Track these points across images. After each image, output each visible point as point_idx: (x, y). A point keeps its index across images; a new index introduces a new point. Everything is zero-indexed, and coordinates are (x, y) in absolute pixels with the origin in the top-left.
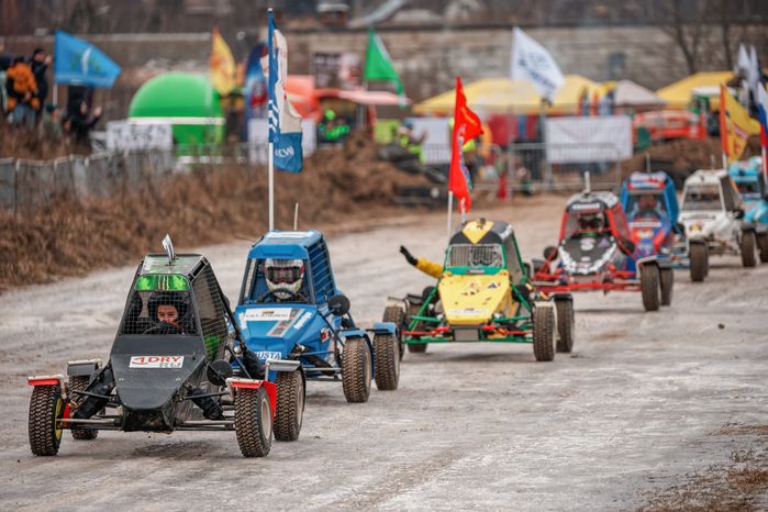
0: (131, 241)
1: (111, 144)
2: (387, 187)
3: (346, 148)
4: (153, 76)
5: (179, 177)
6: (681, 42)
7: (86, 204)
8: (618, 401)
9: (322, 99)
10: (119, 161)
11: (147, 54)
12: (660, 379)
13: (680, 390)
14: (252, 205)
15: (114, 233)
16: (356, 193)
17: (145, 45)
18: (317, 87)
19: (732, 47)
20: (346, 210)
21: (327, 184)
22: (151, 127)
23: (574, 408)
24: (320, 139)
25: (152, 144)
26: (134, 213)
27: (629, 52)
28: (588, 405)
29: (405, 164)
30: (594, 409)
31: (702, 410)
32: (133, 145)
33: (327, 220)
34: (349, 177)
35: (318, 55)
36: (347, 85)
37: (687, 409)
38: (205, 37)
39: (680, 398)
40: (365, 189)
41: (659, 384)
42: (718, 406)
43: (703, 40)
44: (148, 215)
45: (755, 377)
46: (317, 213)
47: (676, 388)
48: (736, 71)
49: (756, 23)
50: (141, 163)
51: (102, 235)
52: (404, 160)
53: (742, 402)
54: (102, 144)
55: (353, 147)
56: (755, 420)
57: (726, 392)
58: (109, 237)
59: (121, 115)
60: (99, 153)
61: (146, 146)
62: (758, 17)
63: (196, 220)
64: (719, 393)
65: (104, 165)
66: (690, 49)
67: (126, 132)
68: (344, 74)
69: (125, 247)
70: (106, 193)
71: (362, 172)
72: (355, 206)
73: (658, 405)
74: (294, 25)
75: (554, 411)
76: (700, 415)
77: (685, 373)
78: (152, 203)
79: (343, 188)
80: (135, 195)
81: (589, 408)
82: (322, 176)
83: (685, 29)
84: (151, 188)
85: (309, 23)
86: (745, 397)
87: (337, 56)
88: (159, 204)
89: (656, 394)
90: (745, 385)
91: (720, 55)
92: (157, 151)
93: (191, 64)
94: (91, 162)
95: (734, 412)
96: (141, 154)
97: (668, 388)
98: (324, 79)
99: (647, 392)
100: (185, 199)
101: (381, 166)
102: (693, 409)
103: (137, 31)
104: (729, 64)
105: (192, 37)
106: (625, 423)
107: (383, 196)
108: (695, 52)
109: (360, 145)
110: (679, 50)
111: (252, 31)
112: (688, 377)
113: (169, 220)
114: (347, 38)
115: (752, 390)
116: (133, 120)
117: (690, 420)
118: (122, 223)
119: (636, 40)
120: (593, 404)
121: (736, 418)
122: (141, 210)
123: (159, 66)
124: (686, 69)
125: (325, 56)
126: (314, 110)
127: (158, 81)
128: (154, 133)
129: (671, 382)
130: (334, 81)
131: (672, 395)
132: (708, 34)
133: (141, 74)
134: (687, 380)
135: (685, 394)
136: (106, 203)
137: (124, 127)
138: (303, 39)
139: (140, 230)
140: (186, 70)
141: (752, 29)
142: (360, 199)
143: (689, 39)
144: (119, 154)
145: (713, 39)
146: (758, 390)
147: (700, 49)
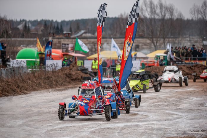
0: (16, 89)
1: (11, 66)
2: (80, 77)
3: (70, 68)
4: (22, 49)
5: (28, 74)
6: (153, 42)
7: (5, 80)
8: (136, 131)
9: (64, 55)
10: (13, 69)
11: (21, 43)
12: (146, 125)
13: (151, 128)
14: (46, 81)
15: (11, 87)
16: (72, 79)
17: (20, 41)
18: (63, 52)
19: (166, 44)
20: (70, 83)
21: (65, 76)
22: (21, 61)
23: (125, 132)
24: (63, 65)
25: (21, 65)
26: (17, 82)
27: (140, 45)
28: (128, 131)
29: (84, 71)
30: (130, 133)
31: (156, 133)
32: (17, 66)
33: (65, 85)
34: (70, 74)
35: (63, 44)
36: (70, 52)
37: (153, 133)
38: (35, 39)
39: (151, 130)
40: (74, 78)
41: (146, 127)
42: (160, 132)
43: (158, 42)
44: (20, 83)
45: (170, 125)
46: (62, 83)
47: (150, 128)
48: (166, 50)
49: (172, 38)
50: (19, 70)
51: (9, 88)
52: (84, 70)
53: (166, 131)
54: (9, 65)
55: (71, 67)
56: (169, 136)
57: (163, 129)
58: (10, 88)
59: (14, 58)
60: (8, 67)
61: (20, 66)
62: (172, 37)
63: (32, 85)
64: (161, 129)
65: (10, 70)
66: (155, 44)
67: (15, 63)
68: (70, 49)
69: (14, 91)
70: (10, 77)
71: (74, 73)
72: (72, 82)
73: (146, 132)
74: (57, 37)
75: (120, 133)
76: (156, 134)
77: (153, 124)
78: (21, 80)
79: (69, 77)
80: (17, 78)
81: (129, 132)
82: (63, 74)
83: (154, 39)
84: (21, 77)
85: (61, 36)
86: (167, 130)
87: (68, 44)
88: (23, 80)
89: (145, 129)
90: (167, 127)
91: (163, 46)
92: (22, 67)
93: (32, 46)
94: (6, 69)
95: (164, 134)
96: (19, 68)
97: (148, 128)
98: (64, 50)
99: (143, 129)
100: (29, 79)
101: (78, 72)
102: (154, 133)
103: (18, 38)
104: (165, 48)
105: (32, 39)
106: (137, 136)
107: (79, 79)
108: (156, 45)
109: (73, 66)
110: (153, 44)
111: (47, 38)
112: (153, 125)
113: (26, 84)
114: (70, 40)
115: (169, 128)
116: (17, 60)
117: (153, 136)
118: (14, 85)
119: (142, 42)
120: (130, 131)
121: (165, 135)
122: (19, 82)
123: (24, 46)
124: (154, 49)
125: (65, 44)
126: (62, 58)
127: (23, 50)
128: (22, 63)
129: (149, 126)
130: (67, 51)
131: (149, 129)
132: (160, 40)
133: (19, 48)
134: (153, 126)
135: (153, 129)
136: (10, 80)
137: (15, 61)
138: (59, 40)
139: (18, 87)
140: (30, 47)
141: (170, 39)
142: (73, 80)
143: (155, 42)
144: (13, 68)
145: (161, 42)
146: (170, 129)
147: (158, 44)
